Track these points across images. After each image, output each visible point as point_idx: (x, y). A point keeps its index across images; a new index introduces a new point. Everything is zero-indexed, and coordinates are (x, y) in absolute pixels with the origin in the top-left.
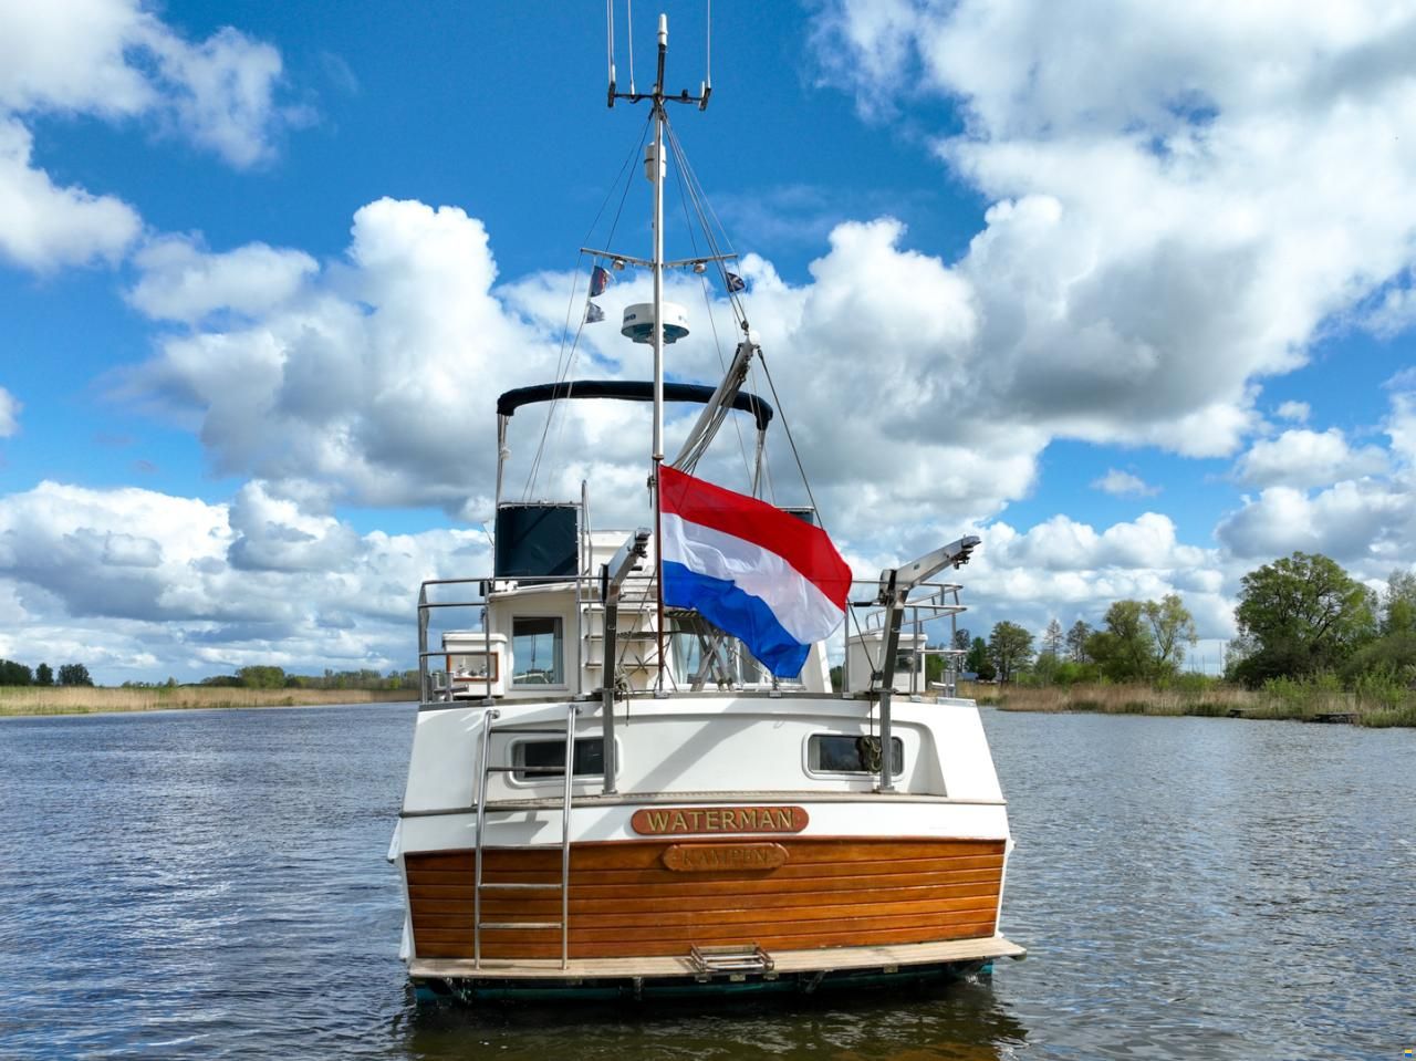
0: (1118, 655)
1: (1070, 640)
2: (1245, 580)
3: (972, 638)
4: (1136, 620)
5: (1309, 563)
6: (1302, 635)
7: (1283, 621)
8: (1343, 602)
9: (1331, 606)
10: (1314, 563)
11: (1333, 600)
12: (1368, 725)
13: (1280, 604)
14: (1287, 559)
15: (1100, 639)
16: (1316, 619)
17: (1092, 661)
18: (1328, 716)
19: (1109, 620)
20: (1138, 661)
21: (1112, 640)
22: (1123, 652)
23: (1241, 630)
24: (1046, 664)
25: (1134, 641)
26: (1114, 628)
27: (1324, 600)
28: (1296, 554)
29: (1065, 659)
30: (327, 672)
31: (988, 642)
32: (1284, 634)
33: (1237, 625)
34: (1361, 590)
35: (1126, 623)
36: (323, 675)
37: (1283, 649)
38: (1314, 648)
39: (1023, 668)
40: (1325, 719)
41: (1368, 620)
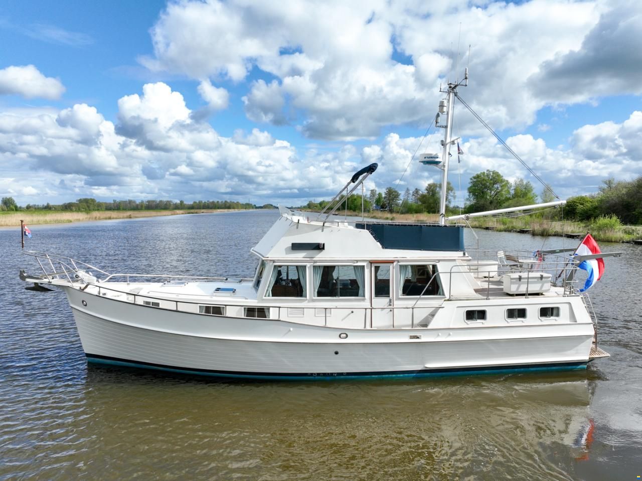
0: (430, 202)
1: (413, 195)
2: (471, 179)
3: (377, 193)
4: (436, 190)
5: (491, 173)
6: (488, 197)
7: (483, 192)
8: (502, 187)
9: (498, 188)
10: (493, 173)
11: (498, 186)
12: (497, 231)
13: (482, 187)
14: (484, 172)
15: (423, 196)
16: (493, 192)
17: (420, 203)
18: (488, 228)
19: (427, 190)
20: (436, 204)
21: (427, 196)
22: (431, 201)
23: (469, 195)
24: (405, 204)
25: (435, 197)
26: (428, 193)
27: (496, 186)
28: (488, 170)
29: (411, 202)
30: (114, 200)
31: (383, 195)
32: (483, 197)
33: (468, 194)
34: (507, 182)
35: (432, 191)
36: (112, 202)
37: (482, 202)
38: (491, 202)
39: (397, 205)
40: (487, 228)
41: (509, 193)
